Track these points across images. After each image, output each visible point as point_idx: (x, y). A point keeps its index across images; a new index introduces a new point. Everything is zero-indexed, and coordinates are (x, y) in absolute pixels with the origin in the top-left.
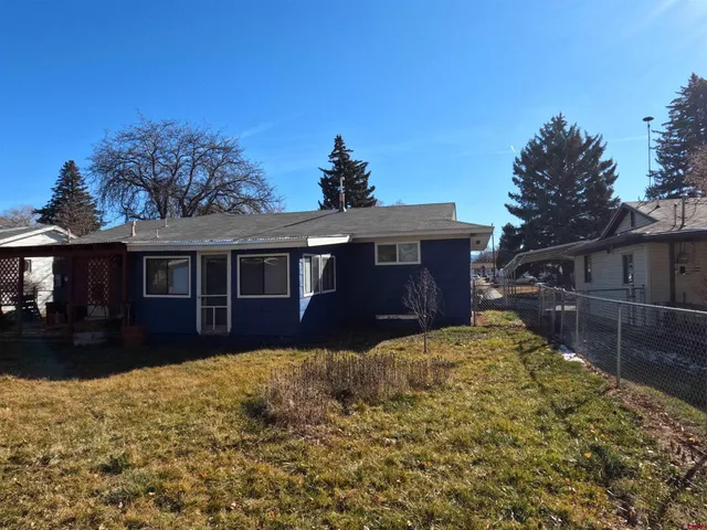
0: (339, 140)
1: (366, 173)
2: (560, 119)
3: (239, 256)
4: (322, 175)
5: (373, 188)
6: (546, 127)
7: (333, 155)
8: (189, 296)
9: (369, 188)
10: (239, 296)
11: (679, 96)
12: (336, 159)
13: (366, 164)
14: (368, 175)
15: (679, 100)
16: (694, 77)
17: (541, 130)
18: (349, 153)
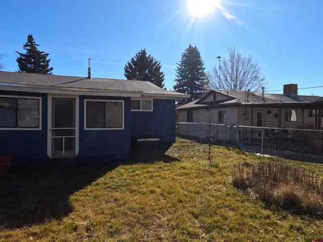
0: (30, 38)
1: (47, 59)
2: (144, 51)
3: (85, 101)
4: (19, 56)
5: (52, 69)
6: (139, 53)
7: (26, 46)
8: (40, 129)
9: (49, 68)
10: (85, 129)
11: (185, 52)
12: (28, 48)
13: (48, 54)
14: (49, 61)
15: (185, 53)
16: (190, 45)
17: (136, 54)
18: (36, 46)
